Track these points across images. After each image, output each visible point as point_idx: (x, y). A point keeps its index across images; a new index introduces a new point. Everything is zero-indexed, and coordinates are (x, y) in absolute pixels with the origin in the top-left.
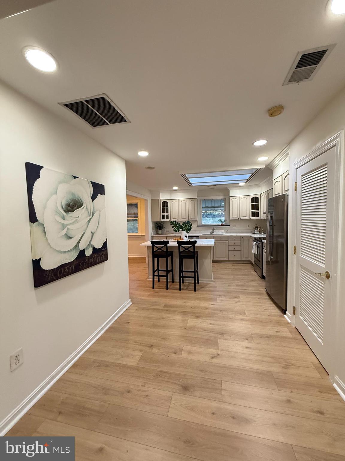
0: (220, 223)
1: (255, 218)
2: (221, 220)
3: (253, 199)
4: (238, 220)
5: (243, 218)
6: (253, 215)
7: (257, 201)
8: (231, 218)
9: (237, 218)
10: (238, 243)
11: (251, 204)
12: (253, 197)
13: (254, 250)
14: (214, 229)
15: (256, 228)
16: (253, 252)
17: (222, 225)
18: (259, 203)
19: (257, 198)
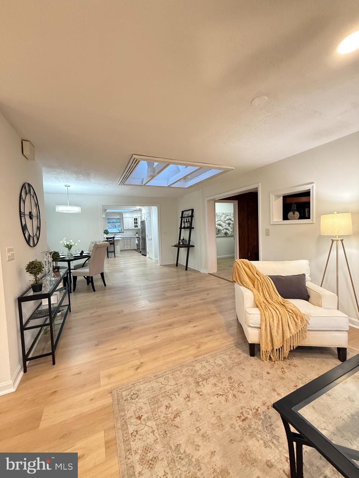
0: (119, 231)
1: (136, 228)
2: (119, 230)
3: (135, 219)
4: (128, 229)
5: (130, 228)
6: (135, 226)
7: (137, 220)
8: (125, 228)
9: (127, 228)
10: (129, 241)
11: (134, 221)
12: (134, 218)
13: (137, 242)
14: (115, 235)
15: (137, 233)
16: (136, 243)
17: (120, 232)
18: (138, 221)
19: (137, 219)
